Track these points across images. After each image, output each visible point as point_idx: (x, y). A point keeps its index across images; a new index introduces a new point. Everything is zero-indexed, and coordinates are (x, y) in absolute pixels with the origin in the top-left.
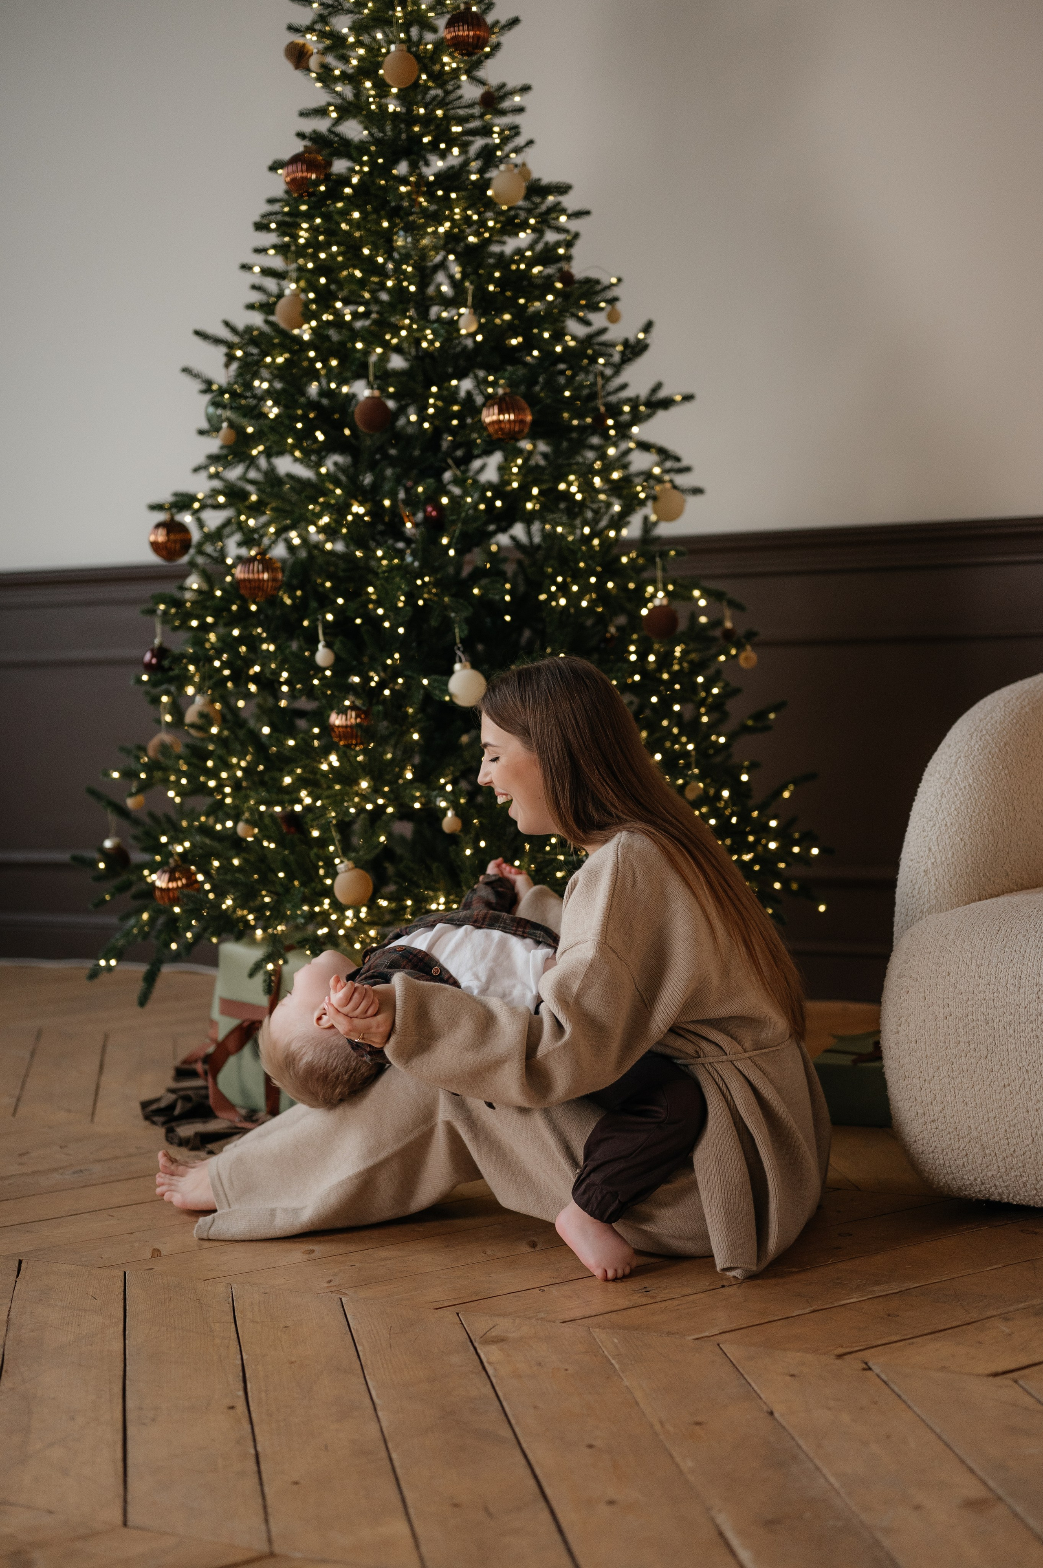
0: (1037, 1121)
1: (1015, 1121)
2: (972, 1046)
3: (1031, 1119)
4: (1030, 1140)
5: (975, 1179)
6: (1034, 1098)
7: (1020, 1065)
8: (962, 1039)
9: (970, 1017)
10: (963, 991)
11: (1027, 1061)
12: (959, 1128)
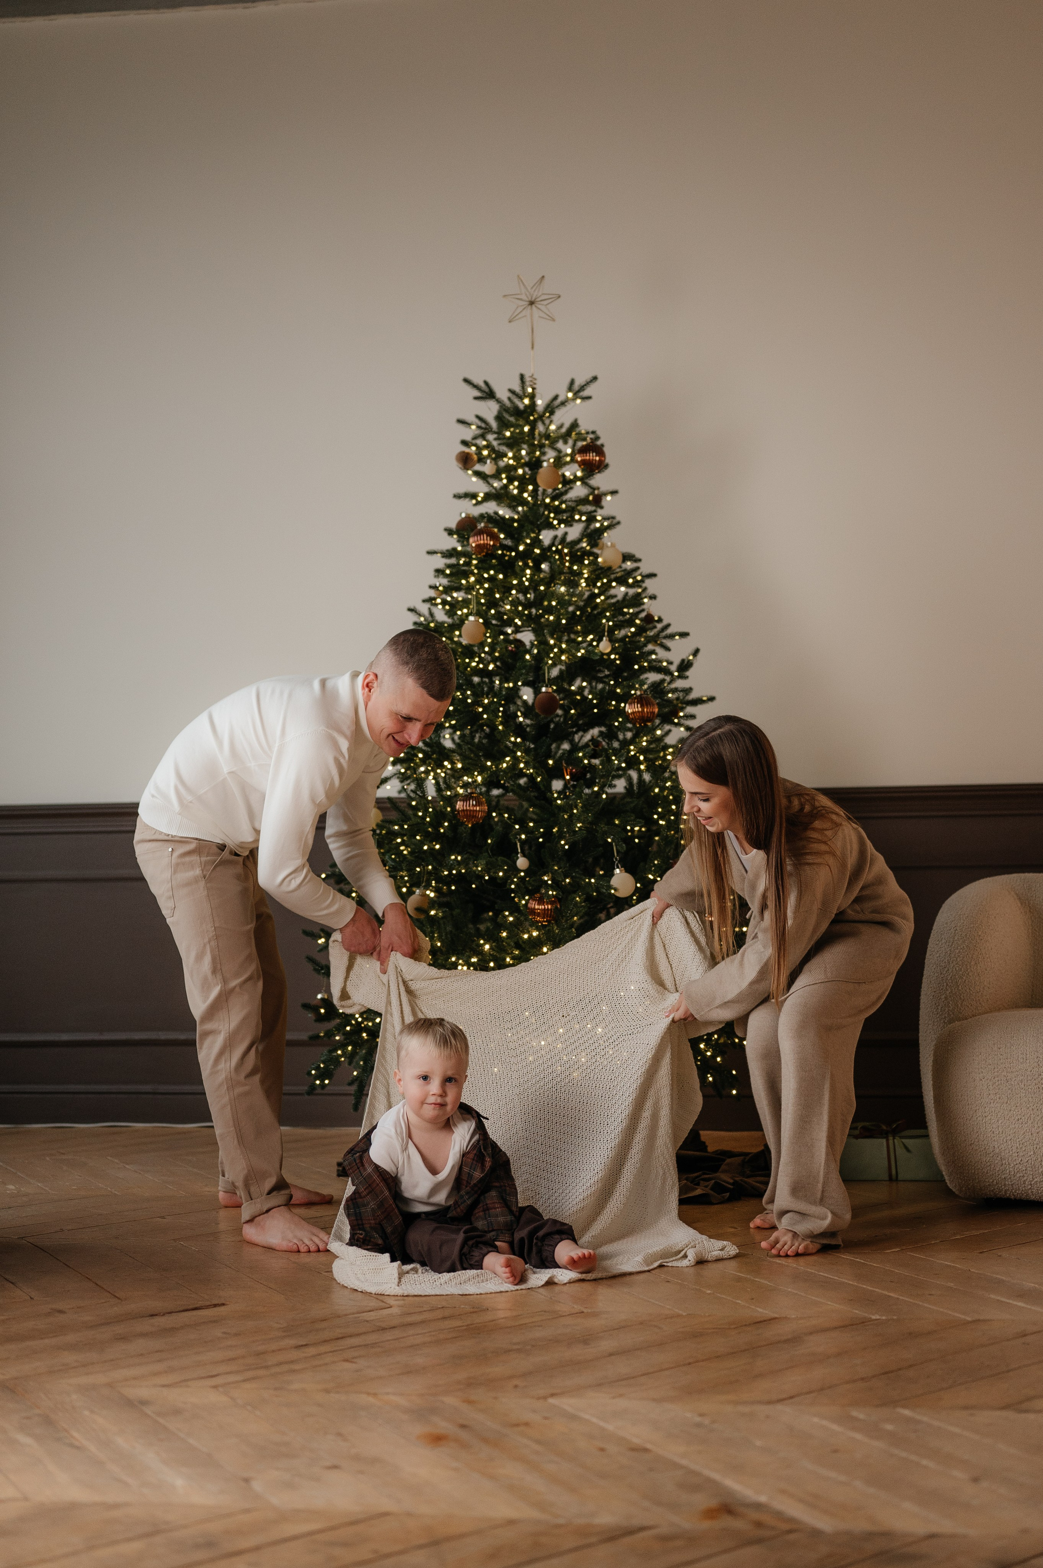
0: (1037, 1140)
1: (1024, 1141)
2: (998, 1096)
3: (1034, 1139)
4: (1032, 1153)
5: (993, 1181)
6: (1036, 1126)
7: (1028, 1106)
8: (991, 1092)
9: (996, 1079)
10: (991, 1063)
11: (1033, 1103)
12: (987, 1148)
